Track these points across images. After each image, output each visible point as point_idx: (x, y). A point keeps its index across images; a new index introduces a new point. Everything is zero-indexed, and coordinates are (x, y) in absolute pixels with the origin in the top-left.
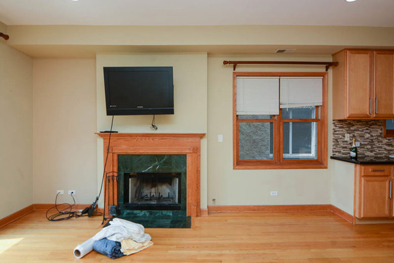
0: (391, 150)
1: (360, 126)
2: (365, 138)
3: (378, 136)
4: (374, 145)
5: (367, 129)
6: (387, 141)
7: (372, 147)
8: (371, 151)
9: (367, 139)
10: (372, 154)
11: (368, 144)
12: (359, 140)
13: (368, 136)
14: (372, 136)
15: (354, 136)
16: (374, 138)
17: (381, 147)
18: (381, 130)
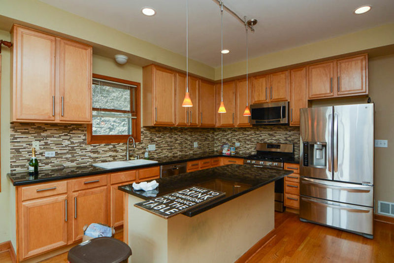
0: (97, 158)
1: (55, 132)
2: (64, 146)
3: (80, 143)
4: (76, 153)
5: (65, 135)
6: (92, 147)
7: (73, 156)
8: (72, 161)
9: (66, 146)
10: (74, 164)
11: (67, 153)
12: (55, 148)
13: (67, 143)
14: (72, 143)
15: (46, 144)
16: (76, 145)
17: (85, 156)
18: (85, 135)
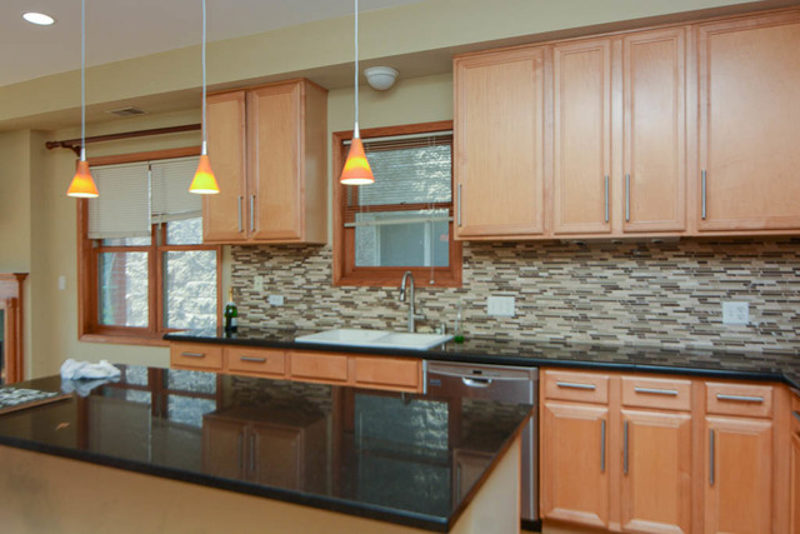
0: (352, 317)
1: (284, 260)
2: (296, 286)
3: (322, 283)
4: (314, 302)
5: (299, 266)
6: (343, 294)
7: (310, 309)
8: (309, 318)
9: (299, 288)
11: (301, 300)
12: (284, 290)
13: (300, 281)
14: (309, 282)
15: (272, 282)
16: (315, 286)
17: (329, 309)
18: (329, 267)
